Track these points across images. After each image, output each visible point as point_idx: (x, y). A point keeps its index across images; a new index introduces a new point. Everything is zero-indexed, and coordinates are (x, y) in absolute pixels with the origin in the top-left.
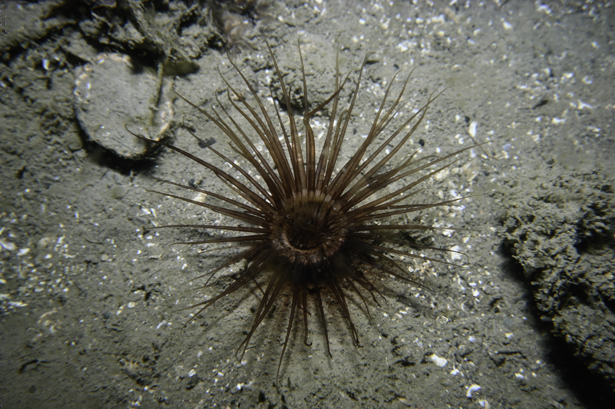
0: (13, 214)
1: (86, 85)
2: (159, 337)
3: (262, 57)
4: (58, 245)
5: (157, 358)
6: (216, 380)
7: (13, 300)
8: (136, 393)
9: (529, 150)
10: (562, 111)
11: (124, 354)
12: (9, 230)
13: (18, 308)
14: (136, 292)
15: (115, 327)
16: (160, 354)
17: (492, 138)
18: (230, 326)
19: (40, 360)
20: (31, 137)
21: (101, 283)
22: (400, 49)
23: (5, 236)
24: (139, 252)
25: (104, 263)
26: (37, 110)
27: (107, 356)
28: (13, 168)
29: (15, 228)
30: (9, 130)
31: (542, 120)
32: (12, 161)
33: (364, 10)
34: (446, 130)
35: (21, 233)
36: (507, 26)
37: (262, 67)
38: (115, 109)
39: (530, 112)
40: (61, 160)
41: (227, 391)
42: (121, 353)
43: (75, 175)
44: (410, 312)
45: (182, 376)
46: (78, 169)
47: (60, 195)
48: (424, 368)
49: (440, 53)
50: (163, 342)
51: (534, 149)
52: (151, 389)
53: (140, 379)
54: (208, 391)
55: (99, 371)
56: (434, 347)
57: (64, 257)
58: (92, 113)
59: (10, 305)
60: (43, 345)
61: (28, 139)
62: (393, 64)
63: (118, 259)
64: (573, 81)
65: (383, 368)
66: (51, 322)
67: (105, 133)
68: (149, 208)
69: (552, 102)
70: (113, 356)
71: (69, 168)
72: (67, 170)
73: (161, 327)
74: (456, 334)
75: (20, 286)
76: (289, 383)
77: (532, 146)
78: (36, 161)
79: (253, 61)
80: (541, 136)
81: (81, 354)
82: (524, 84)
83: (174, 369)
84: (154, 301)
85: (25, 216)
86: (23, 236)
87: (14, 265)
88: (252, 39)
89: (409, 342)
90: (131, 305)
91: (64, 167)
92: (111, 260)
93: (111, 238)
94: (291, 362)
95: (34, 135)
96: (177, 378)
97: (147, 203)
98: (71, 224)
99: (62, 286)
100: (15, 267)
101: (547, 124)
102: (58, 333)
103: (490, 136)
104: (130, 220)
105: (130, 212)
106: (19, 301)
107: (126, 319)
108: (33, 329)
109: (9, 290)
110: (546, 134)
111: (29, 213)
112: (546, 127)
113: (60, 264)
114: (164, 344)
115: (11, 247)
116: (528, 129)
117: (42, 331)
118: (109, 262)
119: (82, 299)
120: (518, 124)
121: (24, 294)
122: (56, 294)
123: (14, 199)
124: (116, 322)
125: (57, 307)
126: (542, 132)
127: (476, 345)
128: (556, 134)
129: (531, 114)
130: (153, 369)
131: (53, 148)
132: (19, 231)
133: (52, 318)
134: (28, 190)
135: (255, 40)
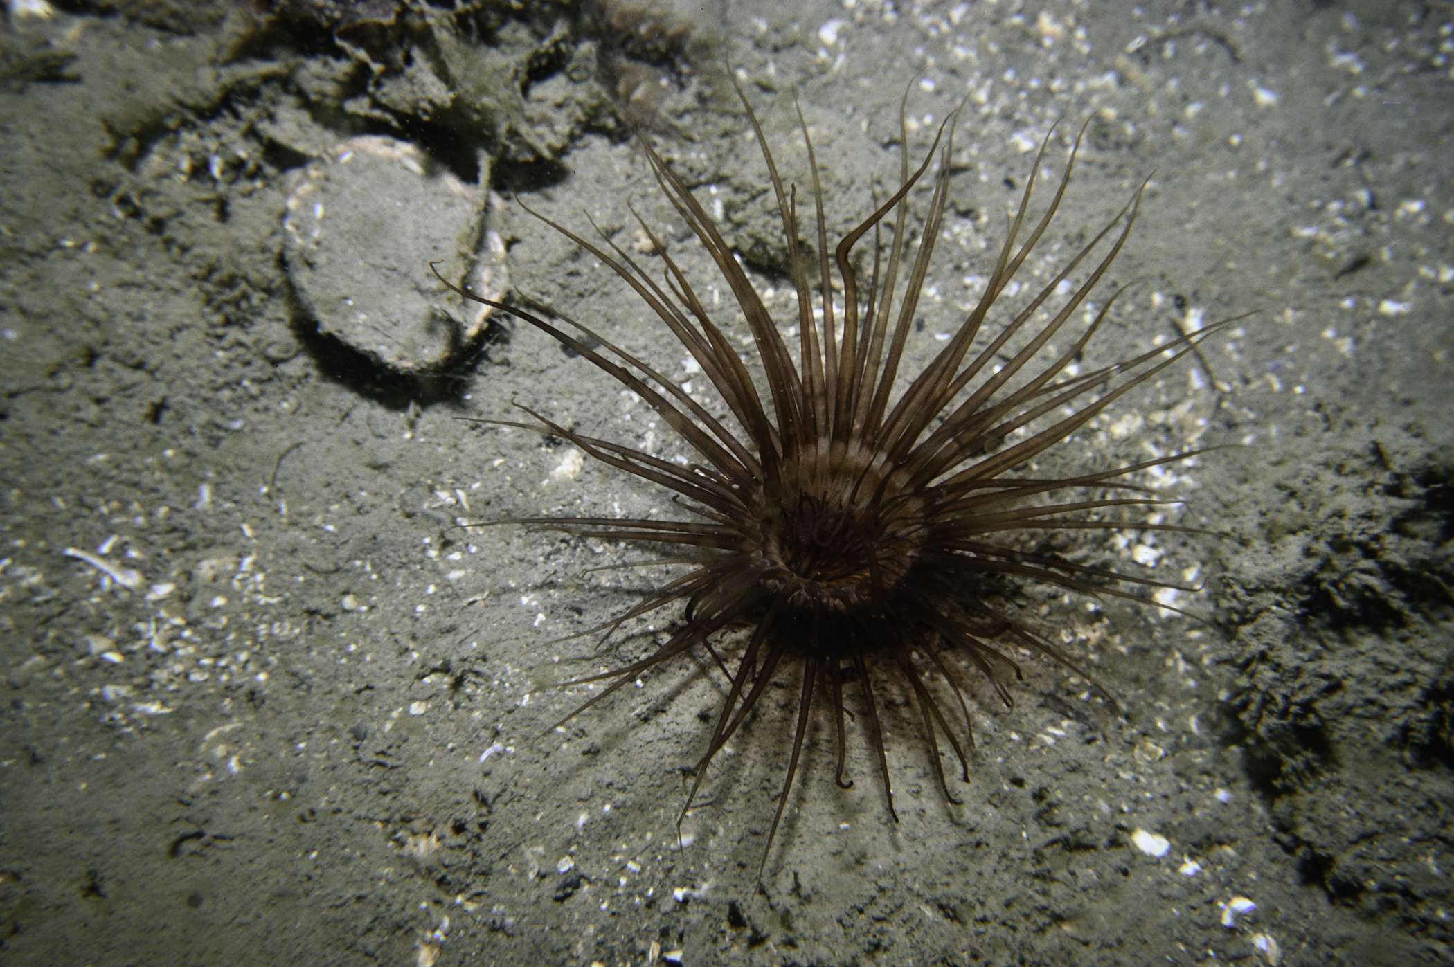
0: (136, 506)
1: (313, 209)
2: (487, 780)
3: (703, 156)
4: (240, 576)
5: (483, 826)
6: (623, 881)
7: (141, 701)
8: (434, 910)
9: (1331, 372)
10: (1403, 284)
11: (406, 820)
12: (126, 543)
13: (152, 717)
14: (427, 680)
15: (382, 759)
16: (491, 818)
17: (1242, 345)
18: (653, 756)
19: (210, 832)
20: (179, 330)
21: (344, 661)
22: (1016, 145)
23: (118, 556)
24: (432, 589)
25: (350, 616)
26: (194, 270)
27: (365, 825)
28: (135, 401)
29: (143, 537)
30: (129, 314)
31: (1358, 306)
32: (134, 385)
33: (931, 61)
34: (1131, 327)
35: (154, 550)
36: (1265, 97)
37: (703, 179)
38: (378, 261)
39: (1327, 287)
40: (246, 383)
41: (649, 906)
42: (397, 817)
43: (278, 416)
44: (1071, 732)
45: (543, 871)
46: (285, 405)
47: (244, 463)
48: (1117, 858)
49: (1109, 156)
50: (497, 790)
51: (1340, 369)
52: (469, 900)
53: (444, 878)
54: (604, 906)
55: (347, 860)
56: (1135, 811)
57: (256, 602)
58: (325, 271)
59: (133, 711)
60: (214, 799)
61: (172, 337)
62: (1001, 178)
63: (381, 606)
64: (1424, 219)
65: (1021, 854)
66: (231, 748)
67: (355, 316)
68: (453, 490)
69: (1379, 264)
70: (379, 825)
71: (263, 402)
72: (260, 405)
73: (490, 757)
74: (1184, 785)
75: (154, 666)
76: (797, 888)
77: (1336, 363)
78: (188, 385)
79: (683, 164)
80: (1357, 341)
81: (303, 820)
82: (1308, 224)
83: (523, 853)
84: (470, 698)
85: (163, 511)
86: (159, 555)
87: (140, 620)
88: (680, 116)
89: (1075, 798)
90: (417, 708)
91: (253, 398)
92: (365, 608)
93: (364, 560)
94: (796, 841)
95: (187, 327)
96: (531, 876)
97: (447, 479)
98: (270, 528)
99: (251, 667)
100: (142, 626)
101: (1369, 313)
102: (246, 772)
103: (1235, 340)
104: (409, 516)
105: (408, 498)
106: (153, 701)
107: (405, 741)
108: (190, 764)
109: (131, 676)
110: (1369, 337)
111: (173, 504)
112: (1368, 321)
113: (246, 617)
114: (499, 796)
115: (132, 579)
116: (1324, 325)
117: (210, 766)
118: (360, 612)
119: (299, 697)
120: (1301, 314)
121: (163, 686)
122: (240, 686)
123: (138, 472)
124: (383, 747)
125: (242, 715)
126: (1358, 333)
127: (1235, 809)
128: (1391, 337)
129: (1329, 292)
130: (475, 854)
131: (231, 355)
132: (152, 543)
133: (234, 740)
134: (169, 453)
135: (687, 120)
